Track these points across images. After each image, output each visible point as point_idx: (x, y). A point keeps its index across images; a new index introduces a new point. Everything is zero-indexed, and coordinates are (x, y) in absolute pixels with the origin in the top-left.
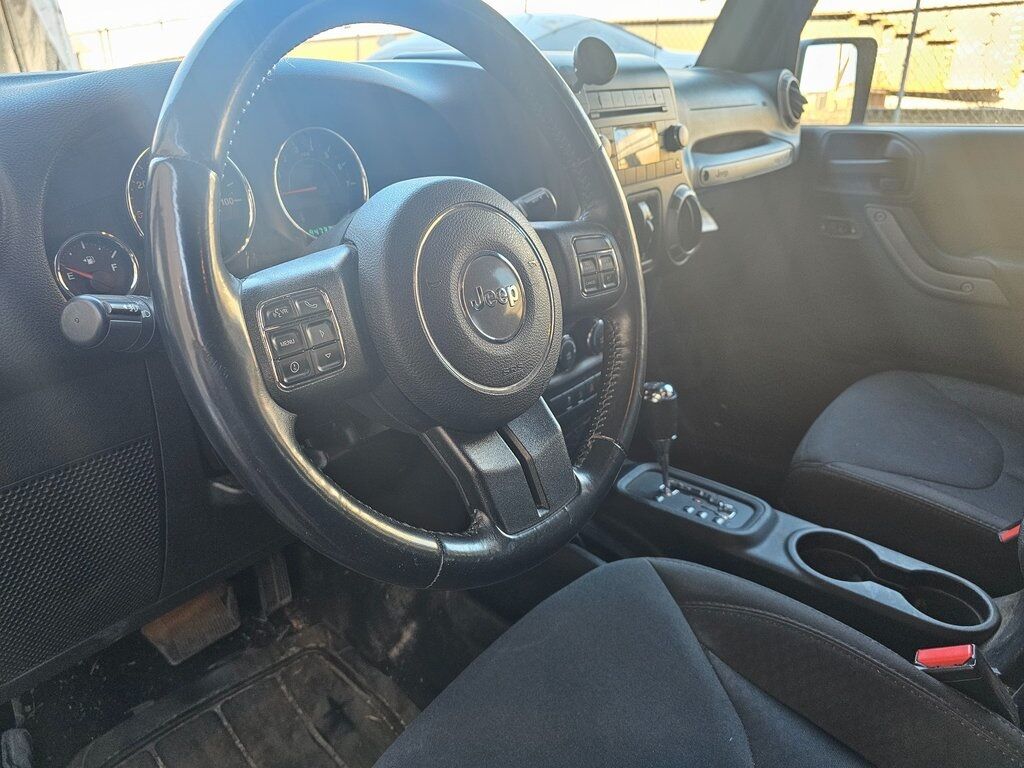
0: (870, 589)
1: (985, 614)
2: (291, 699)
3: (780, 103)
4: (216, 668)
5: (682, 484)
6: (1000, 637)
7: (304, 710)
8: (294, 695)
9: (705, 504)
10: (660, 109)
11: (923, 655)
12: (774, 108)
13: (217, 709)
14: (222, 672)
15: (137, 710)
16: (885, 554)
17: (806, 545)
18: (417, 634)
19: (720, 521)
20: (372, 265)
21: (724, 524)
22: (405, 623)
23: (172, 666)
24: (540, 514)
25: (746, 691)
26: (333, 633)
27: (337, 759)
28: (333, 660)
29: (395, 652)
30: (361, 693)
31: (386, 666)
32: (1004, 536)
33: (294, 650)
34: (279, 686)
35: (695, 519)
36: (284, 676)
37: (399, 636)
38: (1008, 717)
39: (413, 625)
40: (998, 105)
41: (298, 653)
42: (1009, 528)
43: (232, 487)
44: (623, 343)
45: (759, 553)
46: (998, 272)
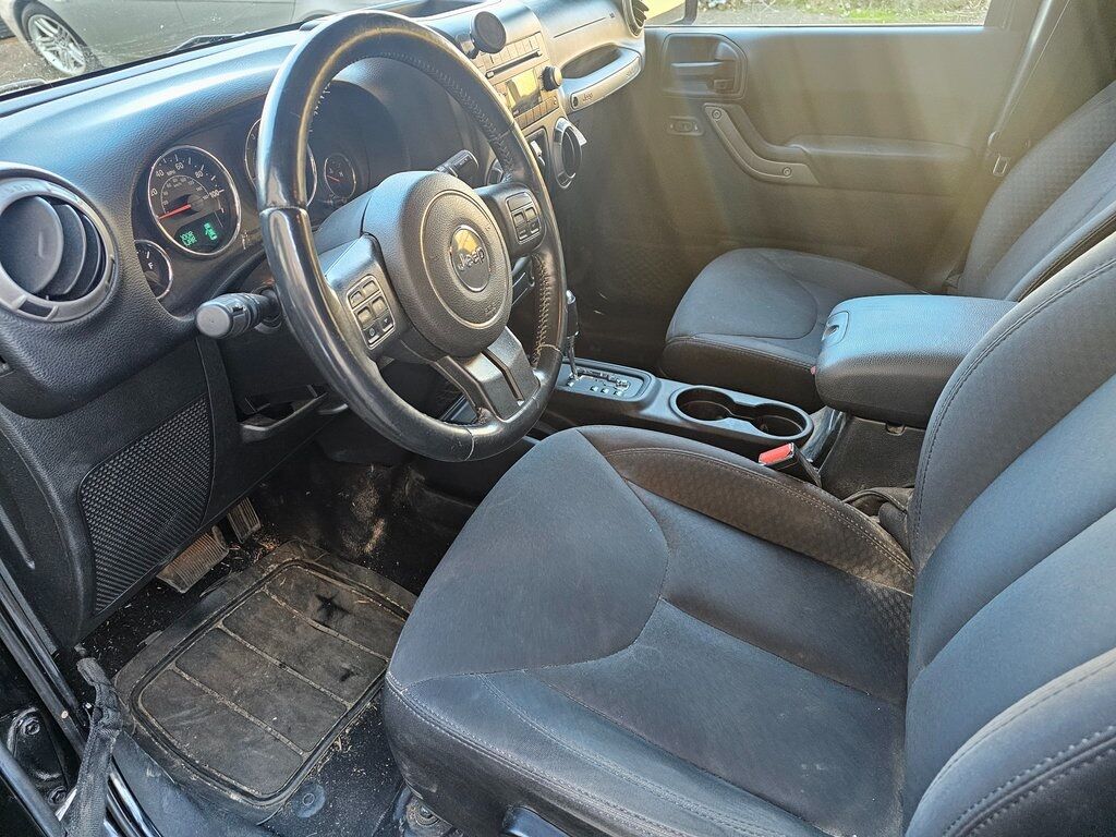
0: (730, 424)
1: (803, 424)
2: (284, 604)
3: (626, 13)
4: (207, 594)
5: (585, 370)
6: (813, 440)
7: (299, 609)
8: (286, 601)
9: (605, 382)
10: (536, 55)
11: (763, 456)
12: (621, 19)
13: (220, 625)
14: (213, 596)
15: (148, 641)
16: (738, 398)
17: (683, 401)
18: (385, 529)
19: (619, 394)
20: (393, 250)
21: (623, 394)
22: (374, 523)
23: (183, 594)
24: (520, 403)
25: (655, 501)
26: (304, 545)
27: (341, 636)
28: (311, 567)
29: (369, 548)
30: (345, 586)
31: (363, 560)
33: (274, 566)
34: (269, 597)
35: (601, 395)
36: (270, 588)
37: (371, 534)
38: (814, 483)
39: (382, 523)
41: (277, 568)
43: (259, 426)
45: (651, 411)
46: (809, 156)
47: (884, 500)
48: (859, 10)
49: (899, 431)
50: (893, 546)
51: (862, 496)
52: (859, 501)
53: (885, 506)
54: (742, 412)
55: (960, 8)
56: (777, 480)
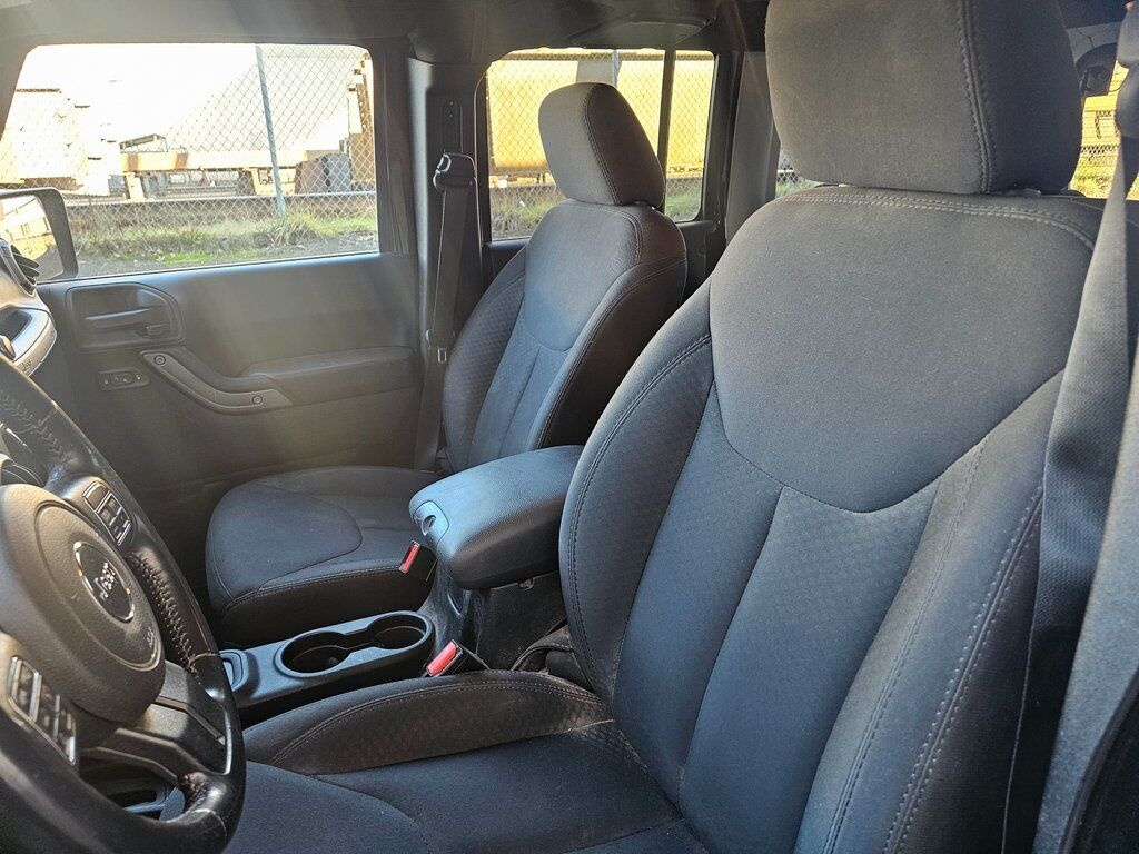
0: (357, 658)
1: (419, 623)
3: (11, 271)
6: (440, 632)
11: (431, 667)
17: (288, 658)
24: (222, 742)
32: (405, 568)
40: (80, 192)
42: (404, 561)
44: (158, 569)
45: (263, 690)
46: (275, 381)
47: (547, 650)
48: (173, 255)
49: (528, 585)
50: (573, 688)
51: (524, 660)
52: (525, 664)
53: (550, 656)
54: (358, 641)
55: (266, 245)
56: (460, 684)
